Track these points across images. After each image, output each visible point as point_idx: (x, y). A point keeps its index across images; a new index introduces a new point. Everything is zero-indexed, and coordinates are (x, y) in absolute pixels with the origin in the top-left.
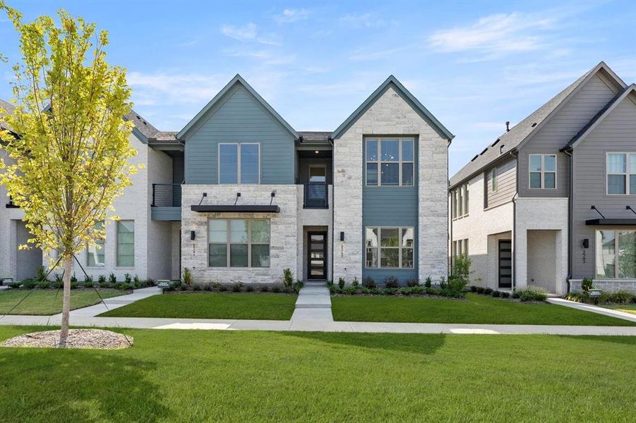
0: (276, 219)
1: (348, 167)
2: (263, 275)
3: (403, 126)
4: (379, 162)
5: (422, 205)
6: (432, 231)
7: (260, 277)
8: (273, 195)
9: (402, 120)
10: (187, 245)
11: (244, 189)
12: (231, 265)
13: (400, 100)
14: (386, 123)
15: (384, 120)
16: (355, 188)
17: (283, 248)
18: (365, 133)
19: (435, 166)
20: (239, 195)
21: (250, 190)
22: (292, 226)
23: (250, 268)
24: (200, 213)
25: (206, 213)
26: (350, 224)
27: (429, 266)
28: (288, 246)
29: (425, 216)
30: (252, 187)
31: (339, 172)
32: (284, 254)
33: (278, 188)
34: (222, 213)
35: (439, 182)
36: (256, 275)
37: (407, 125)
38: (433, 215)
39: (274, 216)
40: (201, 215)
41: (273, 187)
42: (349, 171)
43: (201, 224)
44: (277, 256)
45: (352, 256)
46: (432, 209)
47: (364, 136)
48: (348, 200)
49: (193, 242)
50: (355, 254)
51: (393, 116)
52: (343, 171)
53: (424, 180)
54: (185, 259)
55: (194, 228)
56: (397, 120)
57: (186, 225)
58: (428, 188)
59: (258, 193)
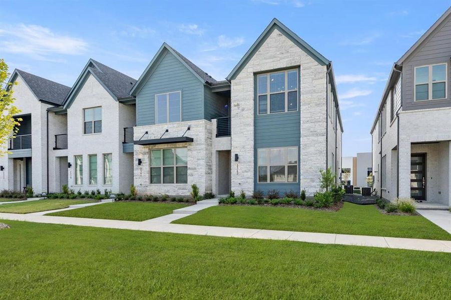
0: (191, 147)
1: (242, 101)
2: (183, 189)
3: (287, 60)
4: (268, 94)
5: (303, 126)
6: (312, 149)
7: (181, 191)
8: (189, 129)
9: (286, 55)
10: (137, 169)
11: (170, 126)
12: (164, 183)
13: (284, 38)
14: (272, 60)
15: (270, 58)
16: (248, 117)
17: (195, 169)
18: (255, 71)
19: (314, 91)
20: (167, 131)
21: (174, 127)
22: (202, 151)
23: (175, 184)
24: (144, 146)
25: (148, 146)
26: (243, 147)
27: (309, 180)
28: (200, 167)
29: (306, 136)
30: (176, 124)
31: (235, 106)
32: (196, 173)
33: (192, 123)
34: (157, 145)
35: (317, 105)
36: (178, 189)
37: (289, 59)
38: (313, 135)
39: (190, 145)
40: (144, 147)
41: (189, 123)
42: (243, 104)
43: (144, 153)
44: (192, 175)
45: (246, 174)
46: (312, 130)
47: (255, 74)
48: (242, 128)
49: (140, 166)
50: (247, 172)
51: (278, 53)
52: (238, 105)
53: (304, 105)
54: (136, 178)
55: (140, 157)
56: (281, 56)
57: (136, 155)
58: (308, 111)
59: (179, 129)
